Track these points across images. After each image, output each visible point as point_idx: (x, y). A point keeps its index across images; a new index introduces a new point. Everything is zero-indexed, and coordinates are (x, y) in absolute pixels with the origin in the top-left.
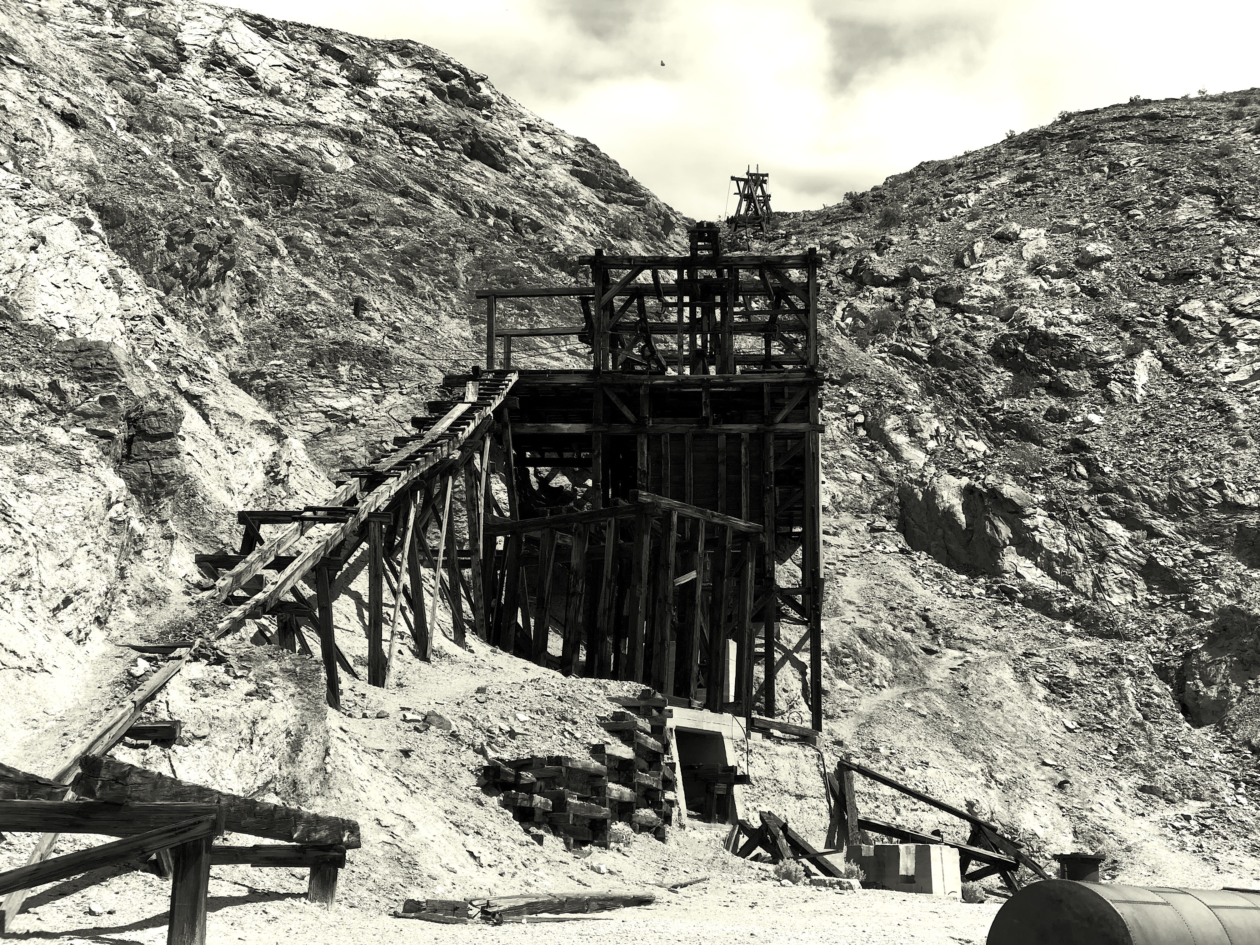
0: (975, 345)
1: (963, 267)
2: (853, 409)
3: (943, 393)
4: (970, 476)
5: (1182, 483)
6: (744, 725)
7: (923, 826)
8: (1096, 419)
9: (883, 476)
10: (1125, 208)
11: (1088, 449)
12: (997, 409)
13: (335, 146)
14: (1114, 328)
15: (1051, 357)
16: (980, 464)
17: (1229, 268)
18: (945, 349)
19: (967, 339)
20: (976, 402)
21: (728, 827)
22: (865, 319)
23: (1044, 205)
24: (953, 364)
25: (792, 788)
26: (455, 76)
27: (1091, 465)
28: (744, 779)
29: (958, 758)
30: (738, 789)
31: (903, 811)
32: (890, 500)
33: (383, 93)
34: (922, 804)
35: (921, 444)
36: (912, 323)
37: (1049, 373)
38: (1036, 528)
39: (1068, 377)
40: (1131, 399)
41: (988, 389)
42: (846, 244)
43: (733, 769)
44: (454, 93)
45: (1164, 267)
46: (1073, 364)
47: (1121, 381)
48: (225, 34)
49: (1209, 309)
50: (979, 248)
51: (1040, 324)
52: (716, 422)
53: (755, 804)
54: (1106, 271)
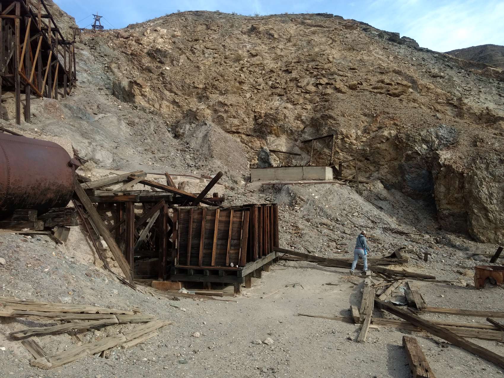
0: (143, 52)
1: (144, 35)
2: (104, 62)
3: (132, 62)
4: (132, 79)
5: (185, 82)
8: (168, 68)
9: (108, 78)
10: (186, 27)
11: (163, 74)
12: (144, 66)
14: (178, 50)
15: (161, 55)
17: (207, 39)
18: (135, 52)
19: (141, 50)
20: (140, 64)
22: (116, 45)
23: (168, 25)
24: (136, 55)
27: (163, 78)
32: (110, 84)
35: (122, 72)
36: (128, 46)
37: (160, 58)
38: (146, 91)
39: (163, 59)
40: (178, 65)
41: (143, 61)
45: (192, 38)
46: (165, 56)
47: (177, 61)
49: (200, 47)
51: (159, 48)
54: (179, 39)
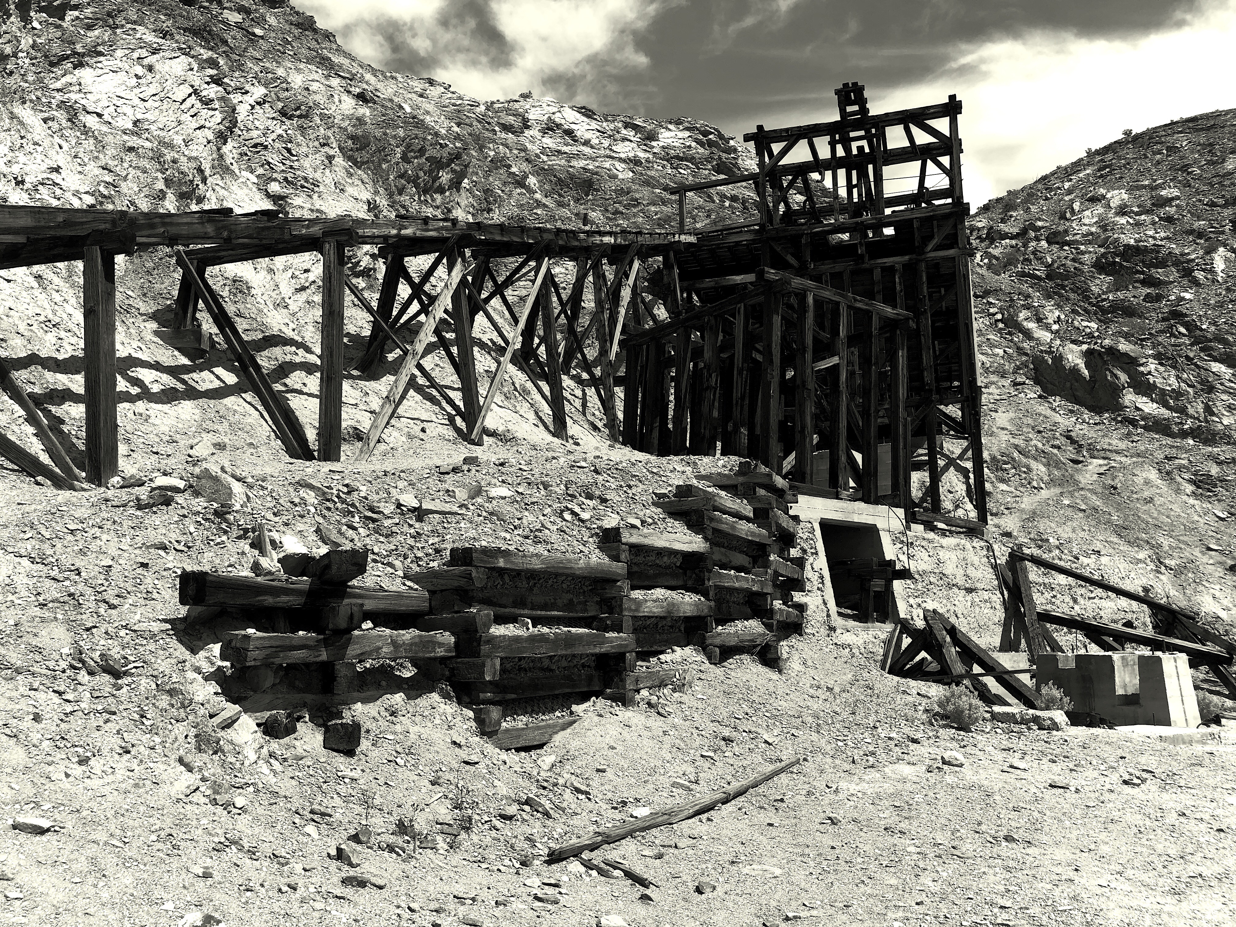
0: (1081, 263)
1: (1067, 220)
2: (992, 310)
3: (1061, 296)
4: (1089, 343)
6: (902, 516)
7: (1102, 613)
8: (1187, 296)
9: (1020, 351)
10: (1185, 168)
11: (1186, 315)
12: (1104, 300)
13: (620, 166)
14: (1191, 238)
15: (1143, 262)
16: (1096, 334)
18: (1058, 268)
19: (1074, 260)
20: (1087, 298)
21: (888, 627)
22: (997, 259)
23: (1121, 178)
24: (1066, 276)
25: (960, 581)
26: (712, 133)
27: (1189, 326)
28: (905, 574)
29: (1124, 548)
30: (898, 585)
31: (1080, 599)
32: (1027, 367)
33: (661, 144)
34: (1099, 592)
35: (1047, 327)
36: (1032, 257)
37: (1142, 273)
38: (1149, 373)
39: (1159, 273)
40: (1214, 281)
41: (1095, 289)
42: (980, 225)
43: (891, 563)
44: (711, 144)
45: (1223, 196)
46: (1162, 264)
47: (1203, 270)
48: (558, 115)
50: (1076, 206)
51: (1132, 242)
52: (871, 258)
53: (919, 600)
54: (1177, 206)
